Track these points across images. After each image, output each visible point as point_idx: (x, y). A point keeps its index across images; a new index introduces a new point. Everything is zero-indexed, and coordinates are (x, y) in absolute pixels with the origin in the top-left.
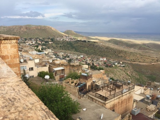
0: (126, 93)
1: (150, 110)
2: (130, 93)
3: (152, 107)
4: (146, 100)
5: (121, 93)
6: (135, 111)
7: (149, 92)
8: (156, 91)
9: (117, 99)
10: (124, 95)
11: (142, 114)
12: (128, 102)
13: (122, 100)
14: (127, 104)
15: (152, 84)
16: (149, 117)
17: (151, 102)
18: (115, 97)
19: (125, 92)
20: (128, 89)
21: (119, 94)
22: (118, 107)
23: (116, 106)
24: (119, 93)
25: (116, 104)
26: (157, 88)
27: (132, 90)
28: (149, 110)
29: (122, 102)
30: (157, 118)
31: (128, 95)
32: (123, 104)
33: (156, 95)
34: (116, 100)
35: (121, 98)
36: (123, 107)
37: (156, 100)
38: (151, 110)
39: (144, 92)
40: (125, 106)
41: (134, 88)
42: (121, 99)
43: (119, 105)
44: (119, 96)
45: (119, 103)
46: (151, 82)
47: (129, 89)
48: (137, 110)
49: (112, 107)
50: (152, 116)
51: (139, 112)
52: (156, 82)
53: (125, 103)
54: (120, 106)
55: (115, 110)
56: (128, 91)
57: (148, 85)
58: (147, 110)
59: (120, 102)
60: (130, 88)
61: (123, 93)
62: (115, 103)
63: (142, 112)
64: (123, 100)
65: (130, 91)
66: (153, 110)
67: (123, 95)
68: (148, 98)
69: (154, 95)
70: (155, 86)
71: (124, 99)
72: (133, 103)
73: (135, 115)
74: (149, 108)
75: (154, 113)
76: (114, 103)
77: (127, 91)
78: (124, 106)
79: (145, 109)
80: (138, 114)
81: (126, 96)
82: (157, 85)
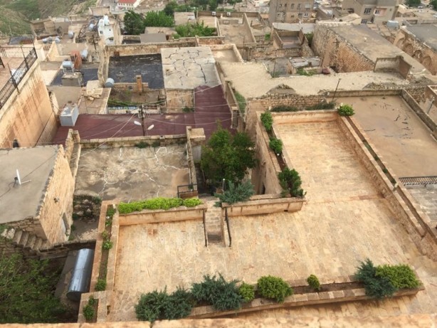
0: (23, 81)
1: (95, 97)
2: (32, 75)
3: (93, 88)
4: (66, 76)
5: (13, 87)
6: (69, 115)
7: (57, 52)
8: (69, 41)
9: (12, 107)
10: (22, 89)
11: (85, 114)
12: (37, 103)
13: (22, 104)
14: (39, 109)
15: (47, 25)
16: (101, 115)
17: (79, 75)
18: (4, 104)
19: (21, 79)
20: (25, 65)
21: (9, 92)
22: (21, 128)
23: (16, 127)
24: (7, 88)
25: (12, 122)
26: (66, 34)
27: (33, 63)
28: (93, 99)
29: (25, 110)
30: (114, 108)
31: (30, 82)
32: (29, 113)
33: (78, 53)
34: (8, 113)
35: (18, 100)
36: (32, 122)
37: (83, 66)
38: (98, 96)
39: (46, 55)
40: (36, 116)
41: (37, 57)
42: (20, 104)
43: (21, 121)
44: (11, 98)
45: (18, 115)
46: (41, 21)
47: (27, 64)
48: (72, 112)
49: (9, 136)
50: (103, 110)
51: (77, 114)
52: (52, 17)
53: (34, 108)
54: (25, 121)
55: (19, 141)
56: (26, 72)
57: (37, 32)
58: (89, 100)
59: (21, 111)
60: (28, 61)
61: (17, 82)
62: (9, 121)
63: (83, 112)
64: (25, 103)
65: (30, 70)
66: (101, 94)
67: (20, 86)
68: (68, 69)
69: (76, 56)
70: (57, 27)
71: (26, 98)
72: (51, 98)
73: (74, 124)
74: (90, 94)
75: (106, 100)
76: (7, 123)
77: (24, 71)
78: (33, 117)
79: (84, 99)
80: (78, 118)
81: (27, 87)
82: (61, 23)
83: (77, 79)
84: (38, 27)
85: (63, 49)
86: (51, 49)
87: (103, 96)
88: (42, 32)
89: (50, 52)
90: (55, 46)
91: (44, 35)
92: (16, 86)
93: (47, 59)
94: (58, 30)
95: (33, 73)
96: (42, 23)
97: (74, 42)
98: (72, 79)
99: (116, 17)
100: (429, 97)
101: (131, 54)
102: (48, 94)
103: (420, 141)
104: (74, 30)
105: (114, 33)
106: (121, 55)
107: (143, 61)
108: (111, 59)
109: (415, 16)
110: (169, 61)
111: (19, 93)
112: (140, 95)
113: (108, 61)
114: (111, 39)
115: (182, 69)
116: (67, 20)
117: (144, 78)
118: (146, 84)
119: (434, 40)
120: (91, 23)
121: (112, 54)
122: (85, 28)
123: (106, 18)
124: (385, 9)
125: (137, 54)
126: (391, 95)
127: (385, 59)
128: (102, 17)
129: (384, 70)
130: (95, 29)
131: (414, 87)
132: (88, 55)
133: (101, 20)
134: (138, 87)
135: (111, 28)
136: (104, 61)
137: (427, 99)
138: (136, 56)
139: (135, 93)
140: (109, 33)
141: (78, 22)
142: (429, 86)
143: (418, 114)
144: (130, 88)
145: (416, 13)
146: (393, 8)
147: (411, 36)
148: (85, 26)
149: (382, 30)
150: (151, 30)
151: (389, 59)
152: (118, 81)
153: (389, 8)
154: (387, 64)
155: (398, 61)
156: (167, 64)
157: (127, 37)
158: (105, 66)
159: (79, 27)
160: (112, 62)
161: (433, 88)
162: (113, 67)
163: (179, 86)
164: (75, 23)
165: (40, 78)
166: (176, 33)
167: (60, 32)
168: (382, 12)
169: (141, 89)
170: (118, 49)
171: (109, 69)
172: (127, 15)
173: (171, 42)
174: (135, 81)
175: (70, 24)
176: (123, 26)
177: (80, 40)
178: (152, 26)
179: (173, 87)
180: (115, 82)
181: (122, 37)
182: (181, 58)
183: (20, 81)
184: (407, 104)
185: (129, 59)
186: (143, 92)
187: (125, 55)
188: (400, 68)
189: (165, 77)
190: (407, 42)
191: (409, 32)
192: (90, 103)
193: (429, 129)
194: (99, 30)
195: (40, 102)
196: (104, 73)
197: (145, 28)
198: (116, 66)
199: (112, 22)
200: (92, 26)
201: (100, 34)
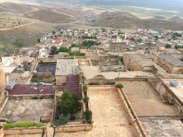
3: (26, 74)
4: (18, 69)
6: (10, 85)
7: (19, 60)
8: (27, 56)
11: (18, 85)
15: (20, 50)
16: (26, 85)
17: (24, 69)
26: (26, 54)
28: (24, 78)
30: (34, 82)
33: (27, 61)
37: (28, 66)
38: (26, 77)
39: (14, 61)
41: (1, 61)
46: (19, 48)
48: (11, 83)
50: (28, 83)
51: (15, 84)
52: (23, 47)
57: (16, 53)
63: (18, 83)
68: (20, 67)
69: (25, 62)
70: (24, 51)
73: (12, 89)
74: (24, 76)
75: (30, 79)
79: (20, 78)
80: (14, 86)
82: (26, 50)
83: (22, 71)
84: (17, 51)
86: (17, 59)
87: (29, 77)
88: (18, 53)
90: (19, 58)
93: (14, 63)
94: (24, 52)
96: (19, 49)
97: (29, 56)
98: (20, 71)
99: (47, 48)
100: (160, 82)
101: (47, 62)
103: (153, 100)
104: (30, 52)
105: (45, 54)
106: (43, 62)
108: (39, 63)
109: (166, 51)
110: (60, 64)
112: (48, 77)
113: (37, 64)
114: (44, 56)
115: (64, 68)
116: (28, 49)
117: (50, 71)
118: (50, 73)
119: (170, 60)
120: (37, 50)
121: (40, 61)
122: (34, 52)
123: (43, 48)
124: (154, 48)
126: (143, 80)
127: (147, 67)
128: (42, 48)
129: (147, 71)
130: (38, 53)
131: (155, 78)
132: (32, 62)
133: (41, 49)
134: (47, 74)
135: (44, 52)
136: (36, 64)
137: (159, 83)
138: (49, 63)
139: (46, 77)
140: (43, 54)
141: (33, 50)
142: (160, 77)
143: (153, 89)
144: (44, 74)
145: (167, 51)
146: (157, 48)
147: (160, 58)
148: (35, 50)
149: (151, 56)
150: (60, 53)
151: (149, 67)
152: (39, 72)
153: (155, 48)
154: (148, 68)
155: (152, 67)
156: (58, 66)
157: (50, 55)
158: (35, 66)
160: (39, 65)
161: (162, 78)
162: (39, 66)
163: (61, 74)
164: (31, 50)
166: (69, 55)
167: (24, 53)
168: (152, 50)
169: (48, 75)
170: (42, 60)
171: (37, 67)
172: (52, 48)
173: (67, 57)
174: (46, 72)
175: (29, 50)
176: (50, 52)
177: (31, 56)
178: (62, 52)
179: (59, 74)
180: (37, 72)
181: (48, 56)
182: (65, 63)
184: (149, 84)
186: (49, 76)
187: (45, 62)
188: (153, 70)
189: (56, 71)
190: (159, 60)
191: (159, 57)
192: (22, 80)
193: (158, 95)
194: (40, 52)
196: (34, 68)
197: (58, 53)
198: (40, 66)
199: (45, 50)
200: (37, 51)
201: (40, 54)
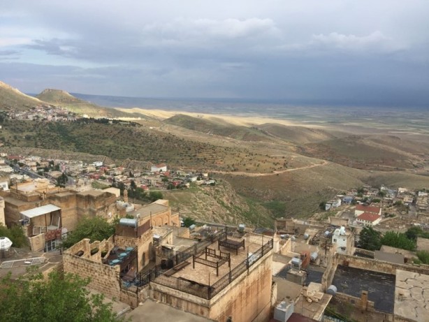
0: (255, 265)
1: (314, 299)
2: (263, 262)
3: (314, 290)
4: (292, 271)
5: (245, 268)
6: (284, 310)
7: (289, 248)
8: (303, 242)
9: (238, 286)
10: (252, 271)
11: (299, 314)
12: (260, 288)
13: (247, 285)
14: (260, 295)
15: (288, 224)
16: (315, 321)
17: (304, 274)
18: (233, 280)
19: (254, 262)
20: (260, 251)
21: (241, 271)
22: (239, 307)
23: (235, 305)
24: (241, 267)
25: (234, 299)
26: (303, 235)
27: (268, 252)
28: (311, 301)
29: (248, 291)
30: (330, 318)
31: (260, 267)
32: (250, 296)
33: (309, 254)
34: (233, 289)
35: (245, 280)
36: (249, 305)
37: (310, 267)
38: (317, 300)
39: (280, 248)
40: (254, 300)
41: (272, 247)
42: (245, 284)
43: (241, 301)
44: (240, 277)
45: (241, 294)
46: (285, 220)
47: (263, 251)
48: (287, 307)
49: (227, 311)
50: (320, 316)
51: (292, 311)
52: (295, 219)
53: (255, 293)
54: (244, 302)
55: (233, 319)
56: (260, 258)
57: (279, 228)
58: (307, 301)
59: (244, 291)
60: (264, 248)
61: (250, 263)
62: (232, 298)
63: (298, 312)
64: (250, 285)
65: (264, 257)
66: (320, 298)
67: (251, 269)
68: (295, 265)
69: (306, 256)
70: (296, 228)
71: (252, 281)
72: (272, 288)
73: (286, 321)
74: (310, 295)
75: (324, 307)
76: (230, 299)
77: (258, 257)
78: (253, 300)
79: (302, 299)
80: (291, 316)
81: (256, 271)
82: (300, 225)
83: (301, 277)
84: (280, 224)
85: (296, 247)
86: (285, 245)
87: (323, 301)
88: (282, 229)
89: (283, 247)
90: (290, 243)
91: (283, 231)
92: (248, 267)
93: (280, 252)
94: (296, 230)
95: (265, 260)
96: (285, 222)
97: (308, 243)
98: (296, 276)
99: (353, 230)
101: (361, 267)
102: (271, 283)
104: (310, 233)
105: (347, 244)
106: (351, 265)
107: (372, 277)
108: (339, 267)
110: (405, 285)
111: (248, 274)
112: (362, 313)
113: (335, 268)
114: (343, 249)
115: (420, 298)
116: (306, 223)
117: (371, 297)
118: (371, 303)
120: (327, 230)
121: (341, 263)
122: (321, 233)
123: (343, 228)
125: (368, 269)
128: (339, 227)
130: (330, 236)
132: (317, 258)
133: (337, 230)
134: (362, 303)
135: (346, 238)
136: (332, 267)
138: (366, 271)
139: (357, 309)
140: (342, 241)
141: (316, 227)
144: (353, 302)
148: (322, 231)
150: (387, 249)
152: (341, 292)
156: (400, 288)
157: (360, 250)
158: (331, 272)
159: (315, 231)
160: (340, 270)
162: (339, 275)
163: (413, 317)
164: (312, 227)
165: (270, 266)
166: (416, 258)
167: (298, 232)
169: (364, 307)
170: (348, 260)
171: (335, 276)
172: (365, 230)
173: (410, 265)
174: (359, 296)
175: (308, 227)
176: (358, 240)
177: (313, 243)
178: (389, 245)
179: (404, 315)
180: (338, 291)
181: (354, 249)
182: (421, 285)
183: (252, 264)
185: (358, 272)
186: (367, 310)
187: (355, 267)
189: (397, 302)
192: (307, 305)
194: (333, 238)
195: (263, 288)
196: (329, 278)
197: (381, 246)
198: (343, 275)
199: (348, 234)
200: (327, 233)
201: (333, 242)
